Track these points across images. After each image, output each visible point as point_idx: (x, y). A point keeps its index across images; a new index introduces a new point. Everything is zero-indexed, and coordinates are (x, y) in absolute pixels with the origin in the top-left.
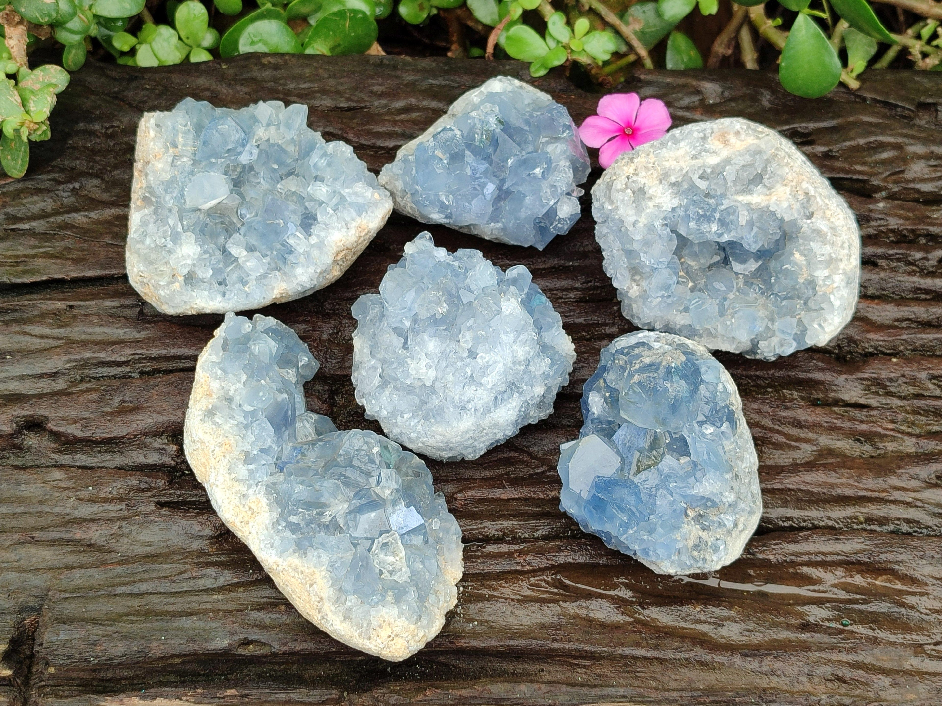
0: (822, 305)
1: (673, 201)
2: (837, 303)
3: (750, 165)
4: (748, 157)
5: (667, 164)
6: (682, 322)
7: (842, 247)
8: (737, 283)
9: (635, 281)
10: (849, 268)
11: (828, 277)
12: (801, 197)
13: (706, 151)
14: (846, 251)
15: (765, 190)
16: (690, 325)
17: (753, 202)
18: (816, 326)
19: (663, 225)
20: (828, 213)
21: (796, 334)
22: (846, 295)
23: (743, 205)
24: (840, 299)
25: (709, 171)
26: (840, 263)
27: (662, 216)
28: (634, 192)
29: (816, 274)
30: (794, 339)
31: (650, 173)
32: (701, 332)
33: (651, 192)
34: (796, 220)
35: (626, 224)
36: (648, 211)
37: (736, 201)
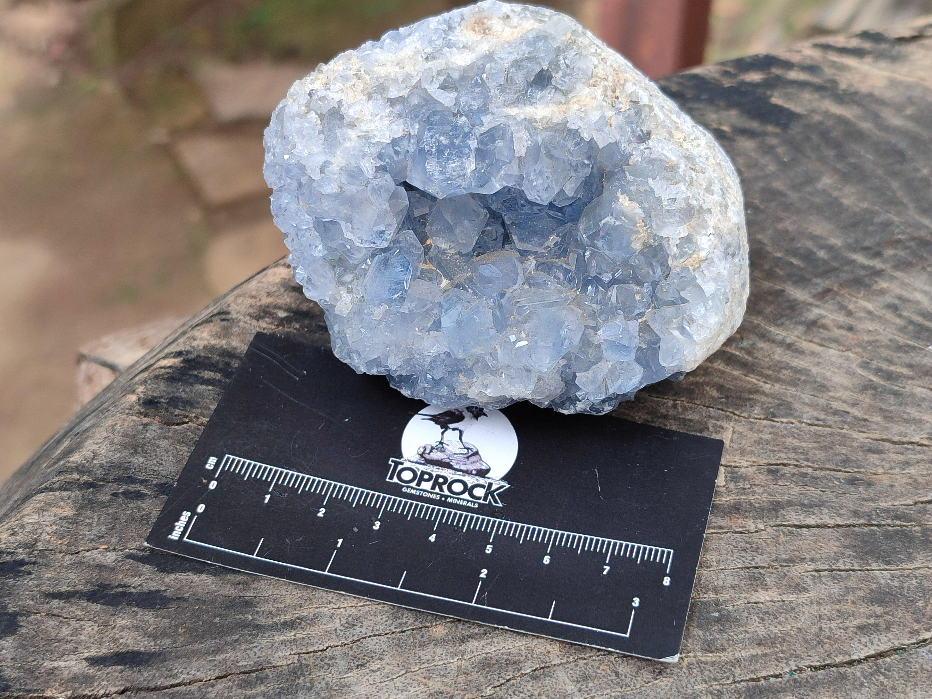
0: (682, 294)
1: (394, 127)
2: (709, 288)
3: (527, 58)
4: (524, 47)
5: (382, 71)
6: (434, 351)
7: (709, 190)
8: (524, 270)
9: (343, 284)
10: (724, 227)
11: (688, 240)
12: (625, 106)
13: (450, 45)
14: (717, 198)
15: (559, 97)
16: (448, 355)
17: (538, 117)
18: (676, 333)
19: (378, 169)
20: (678, 135)
21: (639, 349)
22: (725, 273)
23: (518, 123)
24: (715, 279)
25: (456, 75)
26: (707, 216)
27: (375, 151)
28: (321, 116)
29: (664, 233)
30: (638, 360)
31: (349, 84)
32: (470, 364)
33: (351, 113)
34: (617, 144)
35: (309, 171)
36: (348, 144)
37: (507, 117)
